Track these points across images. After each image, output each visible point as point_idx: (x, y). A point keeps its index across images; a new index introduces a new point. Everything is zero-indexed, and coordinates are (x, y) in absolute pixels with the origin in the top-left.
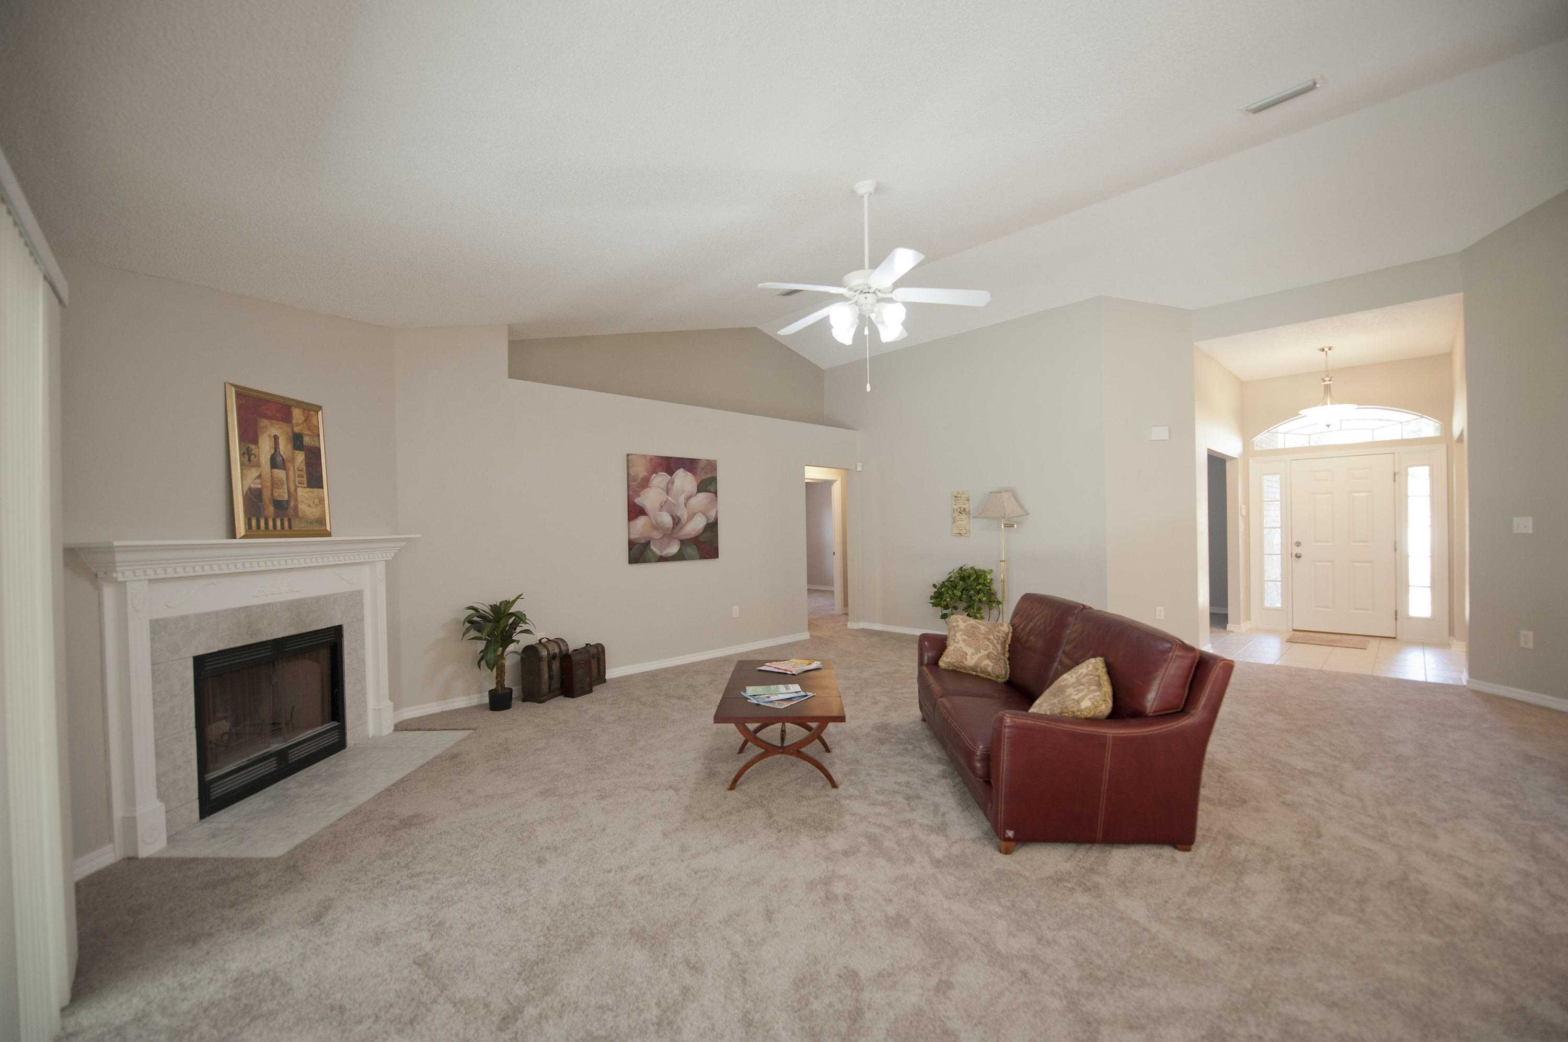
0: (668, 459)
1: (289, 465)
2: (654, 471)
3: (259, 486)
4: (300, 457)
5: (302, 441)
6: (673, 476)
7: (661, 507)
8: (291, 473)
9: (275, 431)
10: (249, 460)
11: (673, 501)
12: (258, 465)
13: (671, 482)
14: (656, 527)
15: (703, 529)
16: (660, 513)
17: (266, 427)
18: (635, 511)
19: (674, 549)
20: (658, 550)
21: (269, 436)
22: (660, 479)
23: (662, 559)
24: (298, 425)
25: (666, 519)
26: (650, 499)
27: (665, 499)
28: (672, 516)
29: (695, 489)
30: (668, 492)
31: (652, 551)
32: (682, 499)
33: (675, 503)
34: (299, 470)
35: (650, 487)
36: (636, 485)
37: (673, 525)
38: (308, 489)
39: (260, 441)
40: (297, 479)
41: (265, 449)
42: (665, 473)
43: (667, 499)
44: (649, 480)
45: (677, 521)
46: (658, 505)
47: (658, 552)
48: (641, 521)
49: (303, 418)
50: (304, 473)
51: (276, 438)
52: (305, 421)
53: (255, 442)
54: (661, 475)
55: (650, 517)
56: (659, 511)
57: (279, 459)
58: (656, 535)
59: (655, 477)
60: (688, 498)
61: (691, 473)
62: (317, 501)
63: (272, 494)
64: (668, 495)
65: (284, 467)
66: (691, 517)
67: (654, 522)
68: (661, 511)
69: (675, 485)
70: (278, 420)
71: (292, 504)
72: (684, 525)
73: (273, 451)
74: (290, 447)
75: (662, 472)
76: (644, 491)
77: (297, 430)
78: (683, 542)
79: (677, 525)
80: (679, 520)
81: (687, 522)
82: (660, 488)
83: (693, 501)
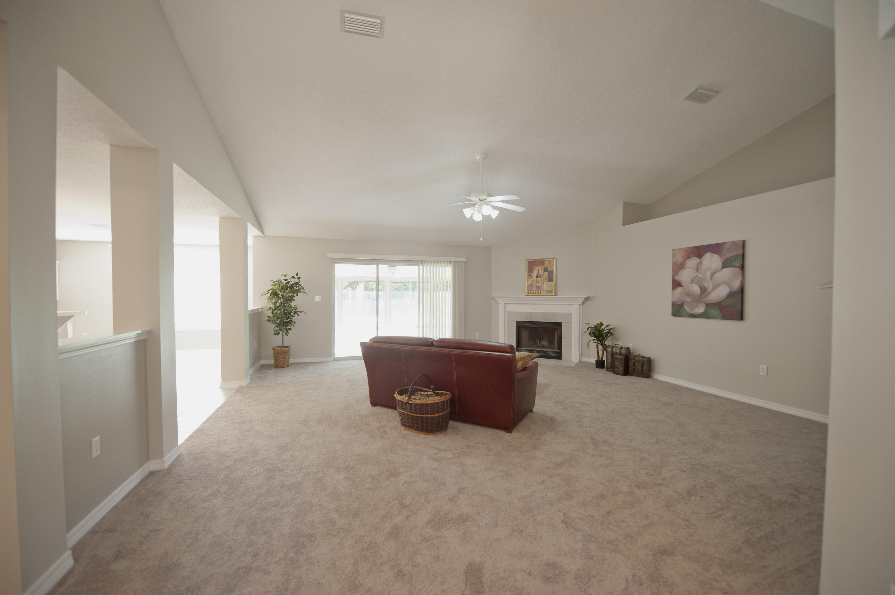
0: (699, 248)
1: (542, 277)
2: (688, 257)
3: (532, 283)
4: (546, 274)
5: (547, 269)
6: (702, 259)
7: (692, 281)
8: (543, 279)
9: (538, 268)
10: (530, 277)
11: (701, 276)
12: (533, 278)
13: (701, 263)
14: (688, 294)
15: (726, 296)
16: (691, 285)
17: (536, 268)
18: (676, 284)
19: (701, 309)
20: (689, 309)
21: (537, 270)
22: (693, 262)
23: (692, 316)
24: (546, 265)
25: (696, 289)
26: (685, 276)
27: (695, 276)
28: (700, 287)
29: (720, 266)
30: (697, 270)
31: (685, 310)
32: (708, 274)
33: (703, 277)
34: (545, 278)
35: (685, 268)
36: (678, 267)
37: (701, 293)
38: (548, 283)
39: (534, 272)
40: (544, 280)
41: (535, 273)
42: (696, 258)
43: (697, 275)
44: (684, 264)
45: (704, 290)
46: (690, 280)
47: (689, 311)
48: (679, 290)
49: (548, 263)
50: (547, 278)
51: (539, 270)
52: (549, 263)
53: (532, 272)
54: (693, 259)
55: (684, 288)
56: (691, 284)
57: (539, 275)
58: (688, 299)
59: (688, 261)
60: (714, 273)
61: (717, 254)
62: (551, 286)
63: (536, 285)
64: (697, 272)
65: (540, 277)
66: (716, 287)
67: (687, 292)
68: (692, 284)
69: (703, 265)
70: (539, 265)
71: (542, 287)
72: (709, 293)
73: (537, 274)
74: (543, 272)
75: (694, 257)
76: (681, 271)
77: (546, 267)
78: (708, 305)
79: (704, 293)
80: (706, 289)
81: (713, 290)
82: (692, 268)
83: (717, 275)
